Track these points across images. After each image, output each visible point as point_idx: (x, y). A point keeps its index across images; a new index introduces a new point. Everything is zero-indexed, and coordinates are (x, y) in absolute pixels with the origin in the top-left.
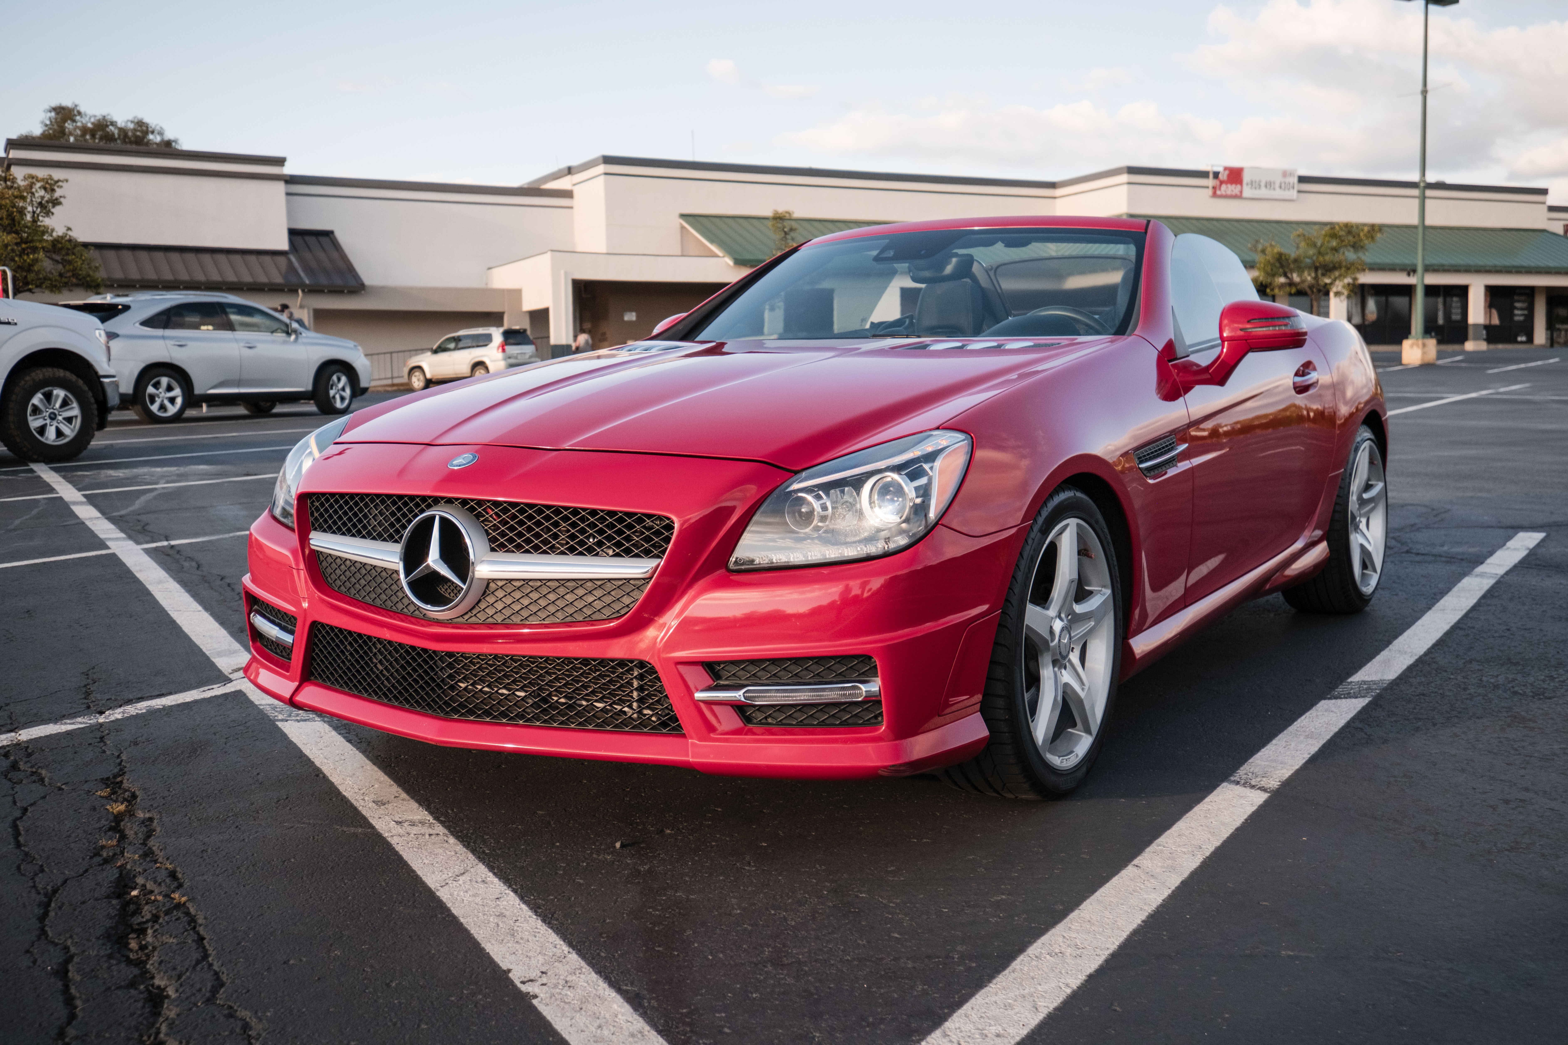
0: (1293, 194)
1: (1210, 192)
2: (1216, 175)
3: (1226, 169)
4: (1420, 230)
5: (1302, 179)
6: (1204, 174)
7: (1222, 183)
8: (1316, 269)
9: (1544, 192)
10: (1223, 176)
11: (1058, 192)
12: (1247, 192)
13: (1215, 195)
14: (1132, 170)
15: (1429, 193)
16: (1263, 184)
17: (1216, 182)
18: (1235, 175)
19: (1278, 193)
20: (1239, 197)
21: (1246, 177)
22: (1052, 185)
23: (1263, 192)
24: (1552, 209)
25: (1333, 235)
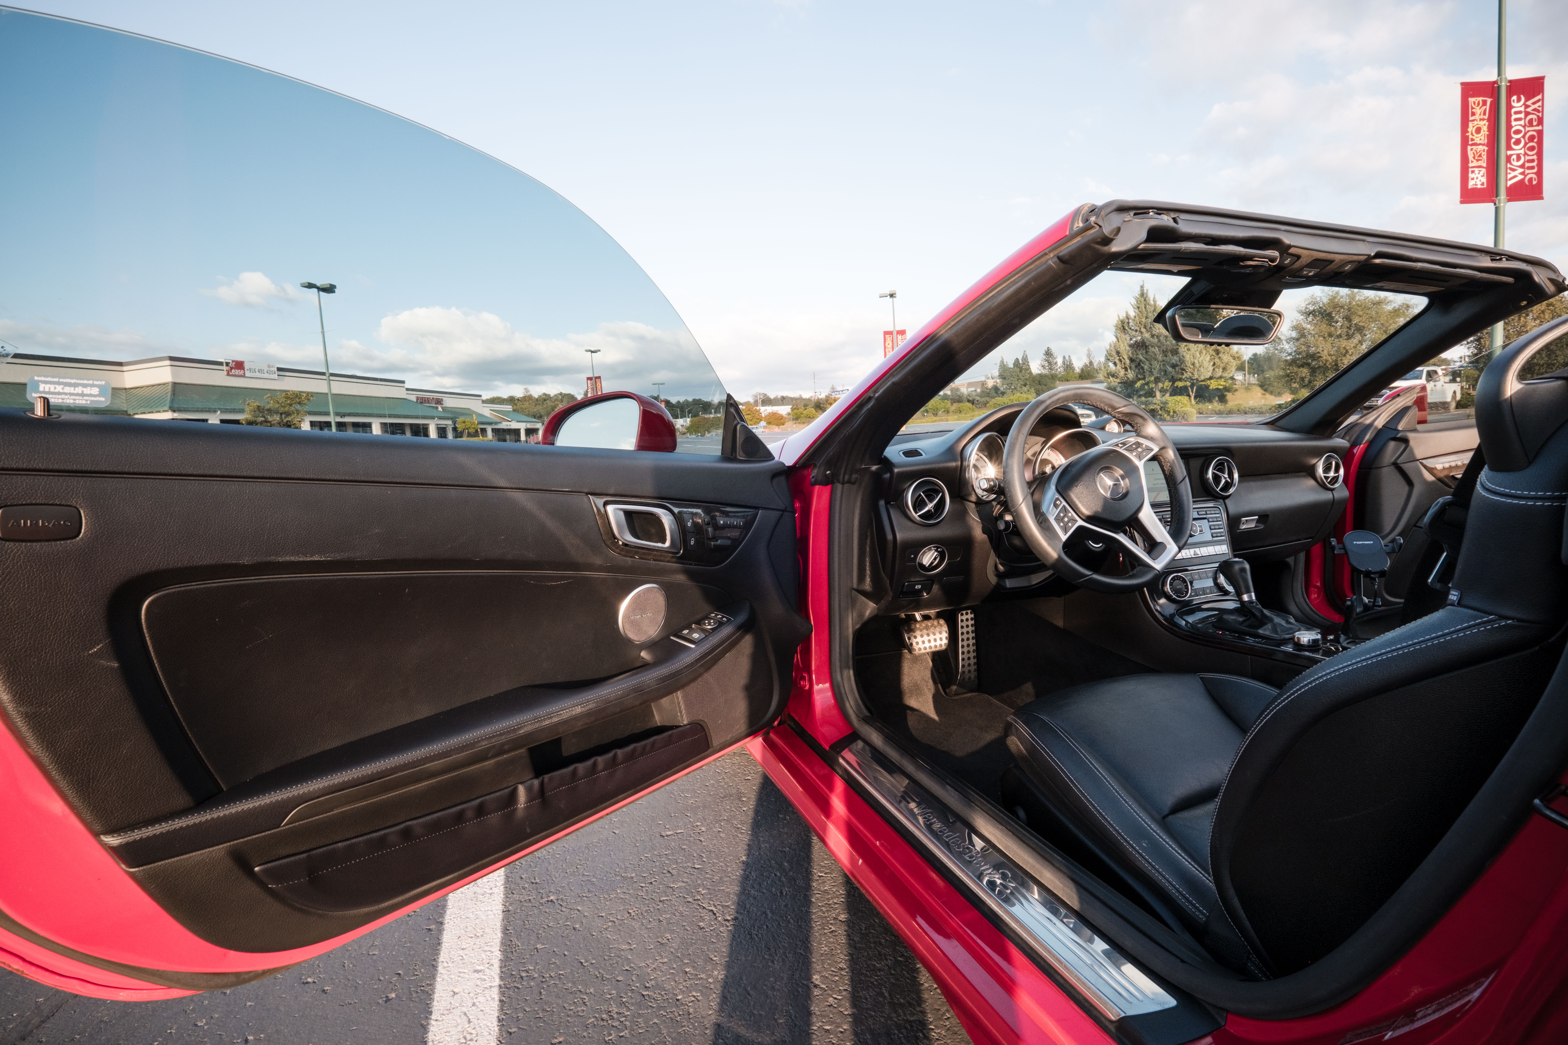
0: (276, 376)
1: (225, 373)
2: (227, 364)
3: (233, 361)
4: (329, 395)
5: (279, 369)
6: (221, 364)
7: (232, 368)
8: (281, 414)
9: (403, 382)
10: (232, 365)
11: (125, 368)
12: (248, 374)
13: (228, 374)
14: (172, 359)
15: (331, 378)
16: (257, 370)
17: (228, 368)
18: (239, 365)
19: (266, 376)
20: (244, 376)
21: (246, 366)
22: (120, 364)
23: (258, 375)
24: (408, 389)
25: (287, 398)
